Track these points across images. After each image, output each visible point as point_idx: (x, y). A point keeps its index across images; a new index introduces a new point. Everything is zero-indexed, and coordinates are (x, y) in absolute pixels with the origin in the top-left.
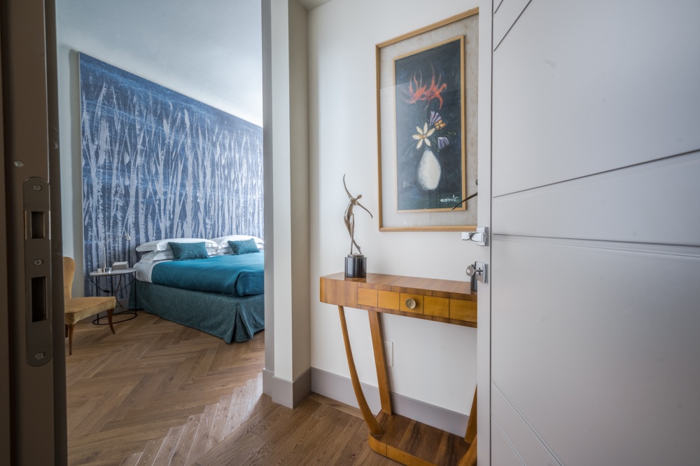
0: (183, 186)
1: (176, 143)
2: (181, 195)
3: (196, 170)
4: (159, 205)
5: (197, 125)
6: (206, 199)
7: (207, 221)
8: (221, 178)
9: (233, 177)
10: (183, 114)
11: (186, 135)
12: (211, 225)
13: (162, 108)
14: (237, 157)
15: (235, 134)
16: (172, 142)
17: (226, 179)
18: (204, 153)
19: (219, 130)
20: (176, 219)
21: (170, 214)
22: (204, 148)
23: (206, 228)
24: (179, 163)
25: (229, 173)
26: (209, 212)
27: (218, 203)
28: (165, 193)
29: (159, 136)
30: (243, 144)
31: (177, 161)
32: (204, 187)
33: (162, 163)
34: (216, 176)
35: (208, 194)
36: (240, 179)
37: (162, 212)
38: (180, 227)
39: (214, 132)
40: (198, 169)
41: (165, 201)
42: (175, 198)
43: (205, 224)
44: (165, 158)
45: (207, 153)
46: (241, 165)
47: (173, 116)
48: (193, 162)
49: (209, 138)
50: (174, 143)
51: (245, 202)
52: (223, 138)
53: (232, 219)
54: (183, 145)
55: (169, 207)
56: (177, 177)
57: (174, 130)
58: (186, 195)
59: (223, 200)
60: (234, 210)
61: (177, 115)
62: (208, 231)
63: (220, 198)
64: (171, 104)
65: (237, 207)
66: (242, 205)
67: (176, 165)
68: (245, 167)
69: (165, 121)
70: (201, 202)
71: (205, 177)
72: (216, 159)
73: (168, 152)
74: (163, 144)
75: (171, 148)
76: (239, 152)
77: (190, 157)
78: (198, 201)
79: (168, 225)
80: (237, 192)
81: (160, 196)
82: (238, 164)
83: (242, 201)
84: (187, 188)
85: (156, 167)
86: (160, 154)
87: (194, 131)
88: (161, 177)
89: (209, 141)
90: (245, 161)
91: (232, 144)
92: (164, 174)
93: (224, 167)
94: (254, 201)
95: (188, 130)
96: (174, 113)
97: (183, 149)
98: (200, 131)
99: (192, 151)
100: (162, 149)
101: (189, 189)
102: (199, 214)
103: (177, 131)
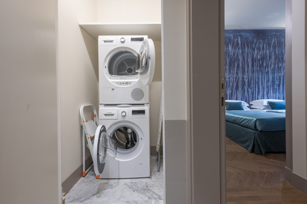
0: (237, 73)
1: (234, 54)
2: (236, 78)
3: (244, 65)
4: (227, 84)
5: (245, 42)
6: (249, 79)
7: (249, 90)
8: (257, 66)
9: (265, 65)
10: (238, 39)
11: (239, 49)
12: (251, 92)
13: (228, 40)
14: (268, 52)
15: (266, 40)
16: (232, 54)
17: (260, 66)
18: (248, 55)
19: (256, 40)
20: (234, 90)
21: (231, 87)
22: (248, 53)
23: (248, 94)
24: (236, 63)
25: (262, 63)
26: (250, 85)
27: (256, 80)
28: (229, 78)
29: (227, 53)
30: (272, 44)
31: (234, 62)
32: (247, 72)
33: (228, 65)
34: (255, 66)
35: (250, 76)
36: (269, 65)
37: (228, 86)
38: (235, 93)
39: (253, 43)
40: (245, 64)
41: (229, 81)
42: (233, 79)
43: (248, 91)
44: (229, 62)
45: (249, 55)
46: (270, 57)
47: (233, 42)
48: (242, 61)
49: (251, 47)
50: (233, 54)
51: (273, 78)
52: (259, 44)
53: (264, 88)
54: (238, 54)
55: (231, 84)
56: (234, 70)
57: (233, 48)
58: (239, 78)
59: (258, 78)
60: (265, 83)
61: (235, 40)
62: (250, 95)
63: (257, 77)
64: (232, 36)
65: (268, 82)
66: (271, 80)
67: (234, 64)
68: (273, 57)
69: (229, 45)
70: (246, 81)
71: (248, 67)
72: (255, 56)
73: (231, 59)
74: (229, 56)
75: (232, 56)
76: (269, 49)
77: (241, 59)
78: (245, 80)
79: (230, 92)
80: (268, 73)
81: (227, 79)
82: (268, 57)
83: (271, 77)
84: (239, 74)
85: (226, 67)
86: (227, 61)
87: (243, 46)
88: (228, 71)
89: (250, 48)
90: (273, 53)
91: (265, 46)
92: (229, 69)
93: (259, 60)
94: (280, 77)
95: (240, 46)
96: (233, 40)
97: (237, 56)
98: (246, 45)
99: (242, 56)
100: (228, 58)
101: (240, 75)
102: (245, 87)
103: (235, 48)
